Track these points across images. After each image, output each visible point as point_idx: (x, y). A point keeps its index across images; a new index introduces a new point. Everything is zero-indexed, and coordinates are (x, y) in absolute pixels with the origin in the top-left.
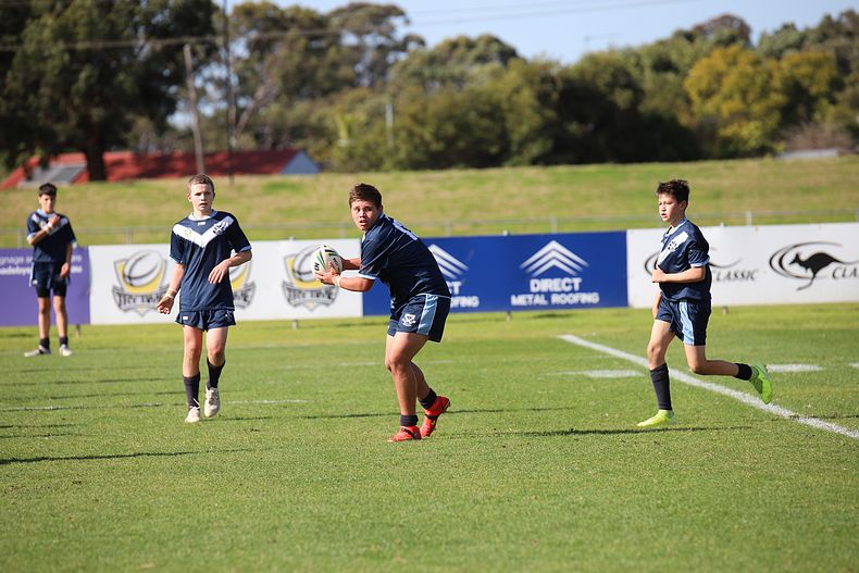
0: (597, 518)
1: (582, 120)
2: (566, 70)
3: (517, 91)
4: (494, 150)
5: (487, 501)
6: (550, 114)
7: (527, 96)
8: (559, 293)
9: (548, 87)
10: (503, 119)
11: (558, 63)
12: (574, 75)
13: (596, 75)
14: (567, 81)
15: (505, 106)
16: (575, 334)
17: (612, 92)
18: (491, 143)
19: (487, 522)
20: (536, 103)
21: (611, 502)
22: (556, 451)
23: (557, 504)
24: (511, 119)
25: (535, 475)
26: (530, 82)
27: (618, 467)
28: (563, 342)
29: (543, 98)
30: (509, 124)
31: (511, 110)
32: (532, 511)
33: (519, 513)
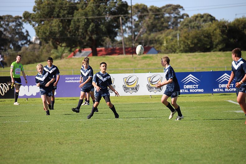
0: (239, 153)
1: (234, 38)
2: (230, 23)
3: (215, 30)
4: (208, 47)
5: (206, 148)
6: (225, 36)
7: (218, 31)
9: (225, 29)
10: (211, 38)
11: (227, 21)
12: (232, 25)
13: (239, 25)
14: (230, 27)
15: (212, 34)
16: (232, 100)
17: (243, 30)
18: (208, 45)
19: (206, 154)
20: (221, 33)
21: (242, 149)
22: (226, 134)
23: (226, 149)
25: (220, 141)
26: (220, 27)
27: (244, 139)
28: (228, 102)
29: (223, 32)
30: (213, 39)
31: (213, 36)
32: (219, 151)
33: (215, 152)
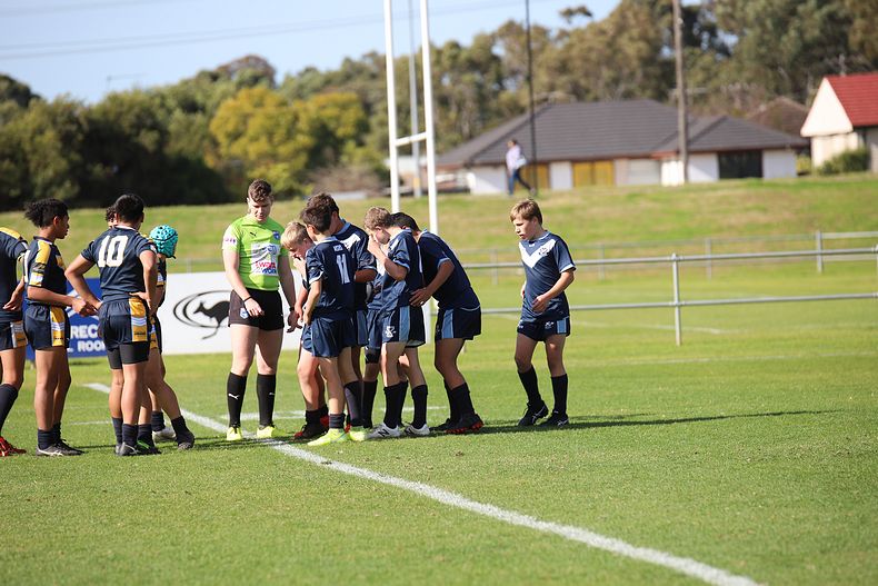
0: (128, 572)
1: (106, 163)
2: (89, 111)
3: (40, 131)
4: (14, 193)
5: (11, 557)
6: (76, 157)
7: (50, 136)
8: (85, 340)
9: (74, 128)
10: (25, 161)
11: (81, 103)
12: (96, 116)
13: (120, 115)
14: (91, 121)
15: (27, 147)
16: (103, 383)
17: (138, 134)
18: (13, 187)
19: (11, 579)
20: (59, 145)
21: (141, 555)
22: (84, 504)
23: (84, 558)
24: (34, 161)
25: (61, 529)
26: (54, 123)
27: (148, 518)
28: (89, 390)
29: (66, 139)
30: (32, 166)
31: (34, 151)
32: (59, 567)
33: (45, 569)
